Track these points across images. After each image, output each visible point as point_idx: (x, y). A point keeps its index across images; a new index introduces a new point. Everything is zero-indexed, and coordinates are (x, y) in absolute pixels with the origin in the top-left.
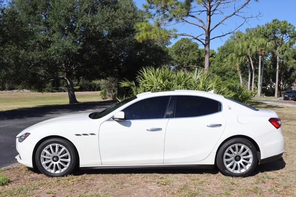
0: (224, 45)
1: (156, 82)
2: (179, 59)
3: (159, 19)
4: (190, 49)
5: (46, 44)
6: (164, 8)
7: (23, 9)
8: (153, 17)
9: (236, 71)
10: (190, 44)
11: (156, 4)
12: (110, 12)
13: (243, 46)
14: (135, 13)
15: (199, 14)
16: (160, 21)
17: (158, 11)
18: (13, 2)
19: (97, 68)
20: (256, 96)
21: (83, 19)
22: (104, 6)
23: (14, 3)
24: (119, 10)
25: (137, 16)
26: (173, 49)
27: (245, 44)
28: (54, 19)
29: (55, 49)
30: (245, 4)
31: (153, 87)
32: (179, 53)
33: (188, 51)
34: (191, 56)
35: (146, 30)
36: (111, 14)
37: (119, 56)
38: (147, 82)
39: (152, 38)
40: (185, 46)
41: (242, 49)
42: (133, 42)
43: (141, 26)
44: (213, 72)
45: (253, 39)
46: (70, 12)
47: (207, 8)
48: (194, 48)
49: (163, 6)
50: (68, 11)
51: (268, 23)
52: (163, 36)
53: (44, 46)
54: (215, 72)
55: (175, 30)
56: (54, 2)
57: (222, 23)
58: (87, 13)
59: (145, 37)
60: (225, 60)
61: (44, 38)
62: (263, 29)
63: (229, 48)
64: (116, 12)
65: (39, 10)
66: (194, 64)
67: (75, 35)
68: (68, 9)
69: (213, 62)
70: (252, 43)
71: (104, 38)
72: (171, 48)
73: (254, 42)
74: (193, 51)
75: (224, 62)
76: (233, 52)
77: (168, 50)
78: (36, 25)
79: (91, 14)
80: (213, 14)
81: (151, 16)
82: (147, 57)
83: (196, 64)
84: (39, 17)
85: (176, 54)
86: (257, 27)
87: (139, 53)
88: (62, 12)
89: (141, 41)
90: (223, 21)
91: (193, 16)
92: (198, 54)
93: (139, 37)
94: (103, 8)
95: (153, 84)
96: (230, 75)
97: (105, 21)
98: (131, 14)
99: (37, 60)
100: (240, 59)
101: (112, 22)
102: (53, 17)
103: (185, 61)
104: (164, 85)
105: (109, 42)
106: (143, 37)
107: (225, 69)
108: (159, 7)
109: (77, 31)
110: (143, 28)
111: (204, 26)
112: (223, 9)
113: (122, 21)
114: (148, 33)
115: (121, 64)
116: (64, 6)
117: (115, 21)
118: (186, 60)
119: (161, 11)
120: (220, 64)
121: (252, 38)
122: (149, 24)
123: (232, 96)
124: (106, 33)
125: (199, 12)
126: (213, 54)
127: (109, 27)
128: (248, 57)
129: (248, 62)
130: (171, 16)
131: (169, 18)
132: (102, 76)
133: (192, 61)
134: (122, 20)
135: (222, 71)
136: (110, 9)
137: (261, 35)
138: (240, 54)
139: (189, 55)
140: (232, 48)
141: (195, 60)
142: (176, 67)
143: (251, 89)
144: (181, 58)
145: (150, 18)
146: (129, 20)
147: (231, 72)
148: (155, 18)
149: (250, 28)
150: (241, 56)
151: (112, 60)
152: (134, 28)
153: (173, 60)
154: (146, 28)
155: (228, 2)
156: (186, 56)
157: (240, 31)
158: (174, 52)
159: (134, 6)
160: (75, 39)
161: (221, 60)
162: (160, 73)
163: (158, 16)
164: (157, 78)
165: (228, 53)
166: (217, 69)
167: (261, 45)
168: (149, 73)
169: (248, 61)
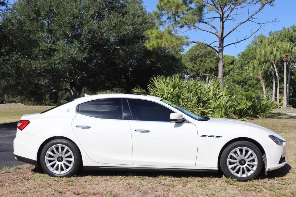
0: (245, 51)
1: (167, 91)
2: (194, 67)
3: (170, 26)
4: (207, 56)
5: (50, 52)
6: (175, 15)
7: (25, 15)
8: (163, 24)
9: (259, 80)
10: (206, 50)
11: (166, 11)
12: (117, 18)
13: (266, 52)
14: (144, 17)
15: (211, 21)
16: (171, 28)
17: (169, 18)
18: (13, 8)
19: (103, 77)
20: (281, 107)
21: (89, 26)
22: (111, 12)
23: (15, 9)
24: (127, 15)
25: (146, 21)
26: (188, 55)
27: (268, 49)
28: (59, 26)
29: (60, 58)
30: (260, 10)
31: (164, 95)
32: (194, 60)
33: (205, 57)
34: (208, 64)
35: (157, 38)
36: (119, 20)
37: (128, 65)
38: (158, 91)
39: (163, 46)
40: (201, 52)
41: (265, 55)
42: (143, 49)
43: (152, 34)
44: (233, 82)
45: (277, 43)
46: (75, 19)
47: (220, 14)
48: (212, 54)
49: (174, 13)
50: (74, 18)
51: (294, 25)
52: (175, 44)
53: (47, 55)
54: (235, 81)
55: (187, 38)
56: (58, 8)
57: (236, 29)
58: (93, 18)
59: (155, 45)
60: (246, 68)
61: (48, 45)
62: (288, 32)
63: (250, 54)
64: (124, 17)
65: (42, 16)
66: (212, 73)
67: (81, 43)
68: (73, 15)
69: (233, 70)
70: (275, 49)
71: (111, 45)
72: (185, 54)
73: (278, 47)
74: (210, 58)
75: (245, 70)
76: (255, 58)
77: (182, 57)
78: (39, 33)
79: (97, 20)
80: (226, 20)
81: (161, 24)
82: (158, 65)
83: (214, 73)
84: (41, 24)
85: (191, 61)
86: (282, 29)
87: (149, 61)
88: (68, 19)
89: (151, 49)
90: (237, 27)
91: (206, 23)
92: (216, 61)
93: (149, 45)
94: (110, 13)
95: (164, 92)
96: (252, 84)
97: (112, 27)
98: (141, 20)
99: (40, 69)
100: (262, 67)
101: (120, 28)
102: (58, 23)
103: (201, 70)
104: (174, 93)
105: (116, 50)
106: (153, 44)
107: (246, 78)
108: (170, 14)
109: (83, 39)
110: (154, 35)
111: (217, 32)
112: (236, 16)
113: (131, 28)
114: (159, 41)
115: (130, 73)
116: (69, 12)
117: (123, 27)
118: (202, 68)
119: (172, 18)
120: (241, 72)
121: (275, 42)
122: (159, 31)
123: (249, 106)
124: (112, 39)
125: (211, 19)
126: (233, 61)
127: (116, 33)
128: (272, 63)
129: (272, 70)
130: (182, 23)
131: (180, 25)
132: (108, 86)
133: (209, 69)
134: (130, 26)
135: (243, 80)
136: (117, 14)
137: (286, 39)
138: (263, 60)
139: (206, 63)
140: (254, 54)
141: (212, 68)
142: (190, 76)
143: (276, 100)
144: (197, 66)
145: (160, 25)
146: (138, 25)
147: (253, 81)
148: (165, 25)
149: (273, 32)
150: (263, 63)
151: (120, 68)
152: (144, 34)
153: (187, 68)
154: (157, 35)
155: (243, 7)
156: (203, 64)
157: (262, 34)
158: (189, 59)
159: (143, 10)
160: (80, 47)
161: (242, 67)
162: (171, 81)
163: (169, 23)
164: (167, 86)
165: (249, 60)
166: (237, 77)
167: (286, 51)
168: (160, 81)
169: (272, 68)
